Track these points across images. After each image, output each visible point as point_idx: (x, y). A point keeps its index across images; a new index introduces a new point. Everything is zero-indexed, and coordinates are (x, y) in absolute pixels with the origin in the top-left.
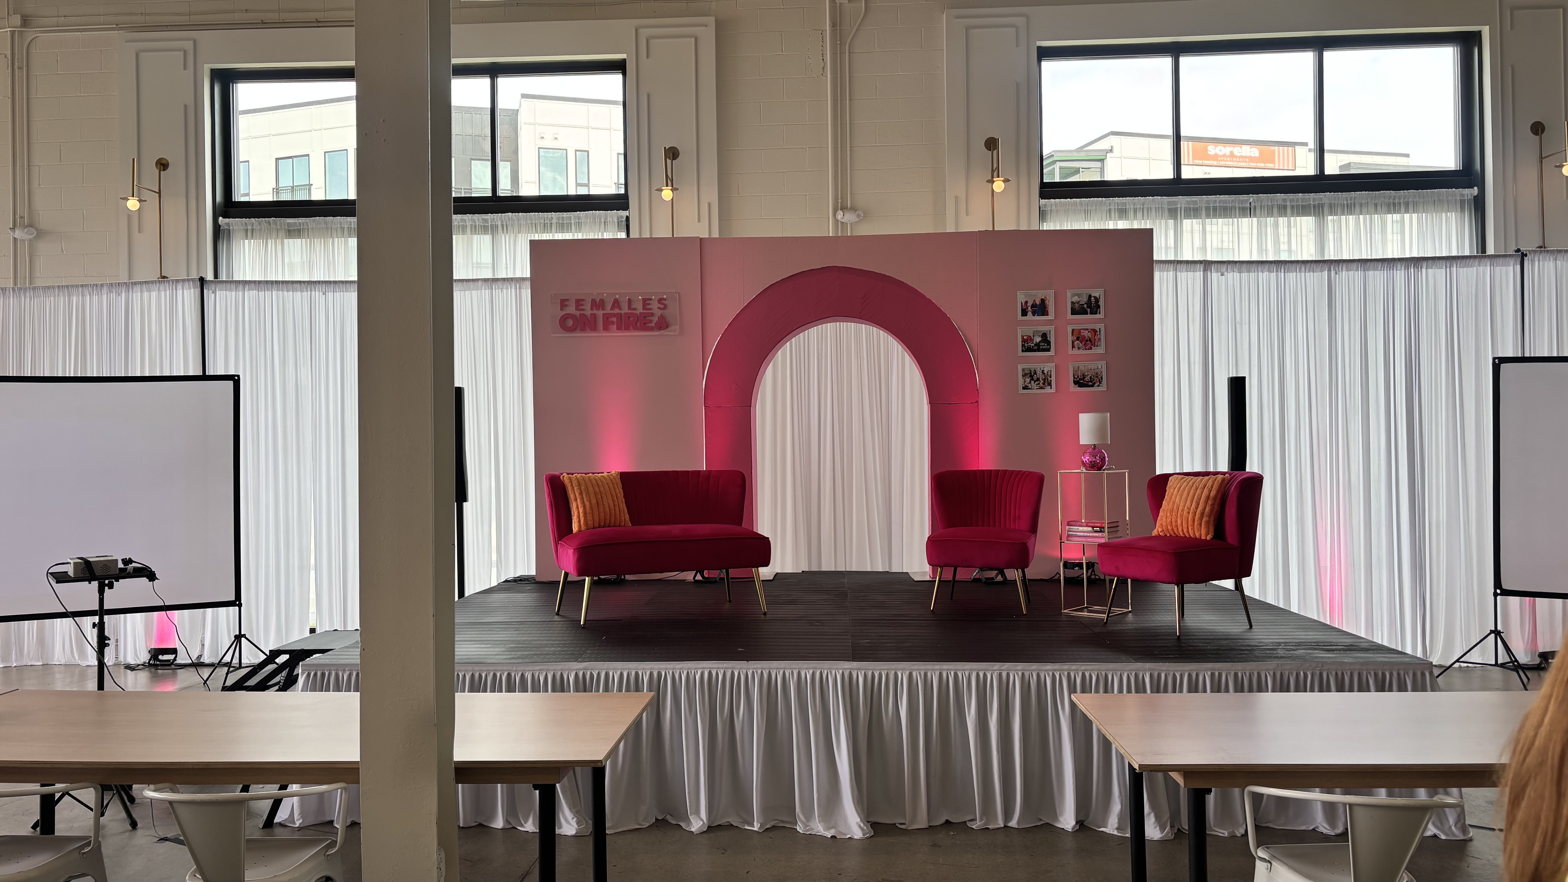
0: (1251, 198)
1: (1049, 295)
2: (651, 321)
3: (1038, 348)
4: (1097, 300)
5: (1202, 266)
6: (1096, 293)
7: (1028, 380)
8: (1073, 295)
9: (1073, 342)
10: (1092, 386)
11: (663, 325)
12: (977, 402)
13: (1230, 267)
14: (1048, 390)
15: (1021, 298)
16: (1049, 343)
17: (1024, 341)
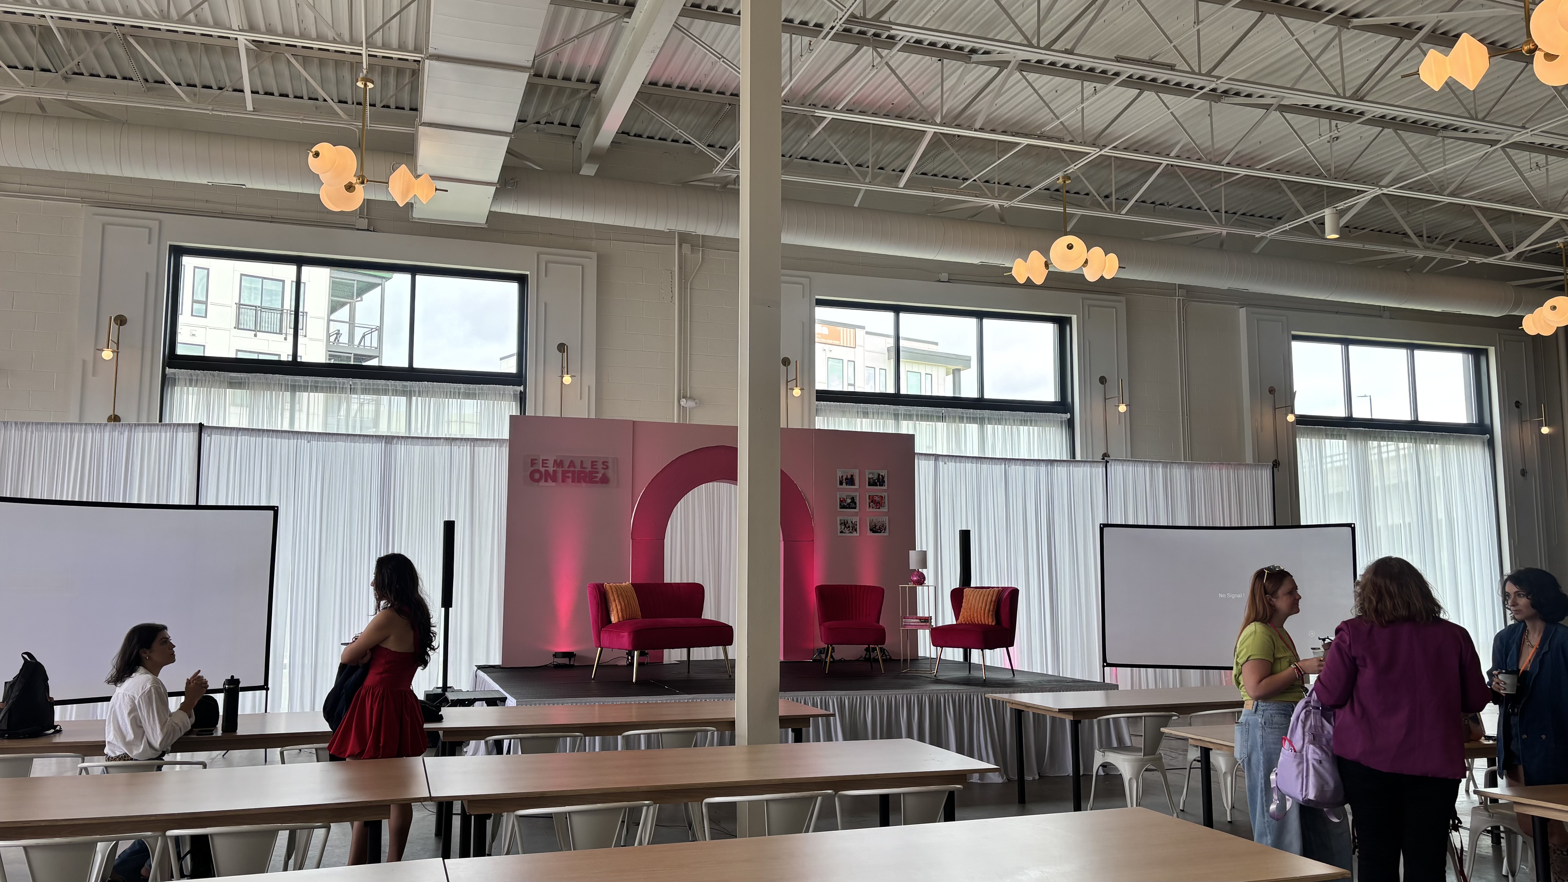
0: (944, 410)
1: (856, 473)
2: (596, 477)
3: (849, 507)
4: (883, 477)
5: (934, 457)
6: (883, 473)
7: (843, 527)
8: (870, 473)
9: (869, 504)
10: (880, 532)
11: (605, 480)
12: (813, 540)
13: (950, 458)
14: (855, 534)
15: (839, 474)
16: (855, 504)
17: (841, 501)
